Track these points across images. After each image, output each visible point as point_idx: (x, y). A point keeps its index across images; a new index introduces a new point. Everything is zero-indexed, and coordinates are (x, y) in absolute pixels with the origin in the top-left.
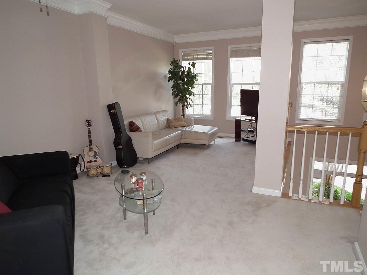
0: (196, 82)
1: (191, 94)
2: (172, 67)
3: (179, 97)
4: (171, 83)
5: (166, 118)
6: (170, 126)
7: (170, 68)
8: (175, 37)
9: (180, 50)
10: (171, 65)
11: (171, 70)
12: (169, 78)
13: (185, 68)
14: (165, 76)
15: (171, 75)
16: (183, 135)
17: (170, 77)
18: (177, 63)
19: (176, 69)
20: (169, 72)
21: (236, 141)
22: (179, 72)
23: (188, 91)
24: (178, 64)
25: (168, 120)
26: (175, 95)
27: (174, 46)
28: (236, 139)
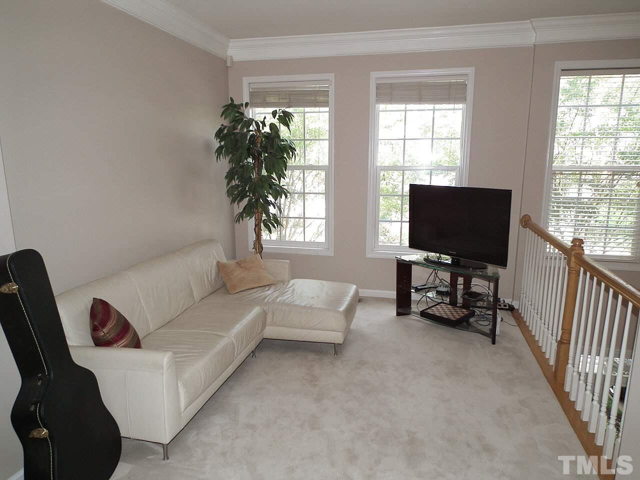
0: (291, 163)
1: (279, 192)
2: (226, 123)
3: (245, 201)
4: (224, 165)
5: (215, 263)
6: (228, 286)
7: (222, 125)
8: (231, 45)
9: (246, 81)
10: (223, 117)
11: (224, 128)
12: (219, 151)
13: (261, 125)
14: (208, 146)
15: (223, 143)
16: (269, 316)
17: (221, 148)
18: (238, 112)
19: (239, 127)
20: (219, 134)
21: (398, 314)
22: (245, 135)
23: (271, 187)
24: (242, 114)
25: (220, 267)
26: (235, 195)
27: (227, 67)
28: (400, 311)
